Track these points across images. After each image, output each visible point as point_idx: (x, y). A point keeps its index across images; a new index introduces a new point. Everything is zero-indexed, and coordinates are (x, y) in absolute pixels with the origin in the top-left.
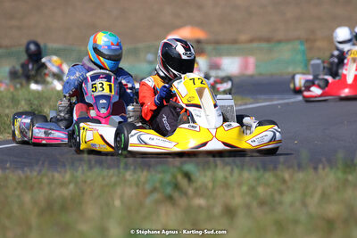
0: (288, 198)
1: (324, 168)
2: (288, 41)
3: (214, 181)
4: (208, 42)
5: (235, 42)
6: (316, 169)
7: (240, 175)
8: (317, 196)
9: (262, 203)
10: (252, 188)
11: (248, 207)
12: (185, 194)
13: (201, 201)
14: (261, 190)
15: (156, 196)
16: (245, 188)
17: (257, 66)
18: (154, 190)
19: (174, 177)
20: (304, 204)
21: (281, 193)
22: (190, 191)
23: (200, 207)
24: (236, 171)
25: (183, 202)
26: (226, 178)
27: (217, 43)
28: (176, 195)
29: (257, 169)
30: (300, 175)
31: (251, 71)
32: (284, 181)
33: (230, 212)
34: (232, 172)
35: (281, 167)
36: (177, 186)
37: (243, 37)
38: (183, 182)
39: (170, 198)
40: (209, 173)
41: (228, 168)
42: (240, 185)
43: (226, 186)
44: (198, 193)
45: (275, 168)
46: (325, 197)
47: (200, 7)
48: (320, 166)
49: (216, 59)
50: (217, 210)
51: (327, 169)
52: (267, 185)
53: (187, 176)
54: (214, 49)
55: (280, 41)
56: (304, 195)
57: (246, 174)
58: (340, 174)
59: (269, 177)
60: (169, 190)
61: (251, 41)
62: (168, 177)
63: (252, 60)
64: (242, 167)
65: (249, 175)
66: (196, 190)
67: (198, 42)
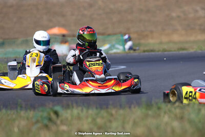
0: (114, 124)
1: (135, 107)
2: (115, 34)
3: (72, 116)
4: (69, 36)
6: (130, 107)
7: (87, 112)
8: (131, 123)
9: (100, 128)
10: (94, 120)
12: (55, 123)
13: (64, 128)
14: (99, 121)
15: (39, 125)
16: (90, 120)
18: (37, 122)
19: (49, 114)
20: (123, 128)
21: (110, 121)
22: (59, 122)
23: (64, 131)
24: (85, 110)
25: (54, 128)
26: (79, 114)
27: (74, 36)
28: (50, 124)
29: (97, 108)
30: (121, 112)
32: (112, 115)
34: (82, 110)
35: (110, 107)
36: (50, 120)
38: (53, 116)
39: (46, 127)
40: (69, 111)
41: (80, 108)
42: (87, 117)
43: (79, 118)
44: (62, 123)
45: (107, 108)
46: (135, 123)
47: (63, 16)
48: (133, 106)
51: (137, 108)
52: (103, 118)
53: (56, 113)
54: (72, 40)
55: (109, 35)
56: (123, 123)
57: (90, 112)
58: (144, 110)
59: (104, 113)
60: (46, 122)
62: (45, 114)
64: (88, 108)
65: (92, 112)
66: (62, 121)
67: (64, 36)
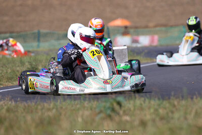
0: (176, 115)
1: (197, 98)
2: (176, 26)
3: (134, 106)
4: (131, 28)
5: (147, 27)
6: (192, 99)
7: (149, 103)
8: (193, 114)
9: (162, 118)
10: (156, 110)
11: (154, 121)
12: (118, 114)
13: (127, 118)
14: (161, 111)
15: (102, 115)
16: (152, 110)
17: (159, 41)
18: (101, 112)
19: (113, 105)
20: (186, 118)
21: (172, 112)
22: (121, 112)
23: (127, 121)
24: (147, 101)
25: (117, 118)
26: (141, 104)
27: (136, 28)
28: (113, 114)
29: (159, 99)
30: (184, 102)
31: (156, 43)
32: (174, 106)
33: (143, 124)
34: (144, 101)
35: (172, 97)
36: (113, 110)
37: (151, 24)
38: (117, 107)
39: (110, 116)
40: (132, 102)
41: (143, 99)
42: (149, 108)
43: (141, 109)
45: (169, 98)
46: (197, 114)
47: (126, 8)
48: (195, 97)
49: (135, 37)
50: (137, 123)
51: (199, 99)
52: (165, 108)
53: (119, 104)
54: (135, 31)
55: (172, 26)
56: (186, 113)
57: (152, 102)
59: (166, 104)
60: (109, 112)
61: (156, 26)
62: (108, 105)
63: (156, 37)
64: (150, 98)
65: (154, 103)
66: (124, 112)
67: (126, 27)
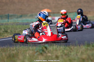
0: (72, 53)
2: (72, 12)
3: (53, 49)
4: (51, 13)
5: (58, 13)
6: (80, 46)
7: (60, 47)
8: (80, 53)
9: (66, 55)
10: (63, 51)
11: (62, 56)
12: (46, 52)
13: (50, 54)
14: (65, 51)
15: (38, 53)
16: (61, 51)
18: (37, 51)
19: (43, 48)
20: (77, 55)
21: (71, 52)
22: (47, 52)
23: (49, 56)
24: (59, 46)
25: (45, 55)
26: (56, 48)
27: (54, 13)
28: (43, 53)
29: (64, 46)
30: (76, 47)
32: (71, 49)
33: (57, 57)
35: (70, 45)
36: (43, 51)
39: (41, 54)
40: (52, 47)
41: (57, 46)
42: (60, 50)
43: (56, 50)
45: (69, 46)
46: (82, 53)
47: (49, 4)
48: (81, 45)
49: (53, 17)
50: (54, 57)
51: (83, 46)
52: (67, 50)
53: (46, 48)
54: (53, 15)
55: (70, 13)
56: (77, 53)
57: (61, 47)
58: (86, 47)
59: (68, 48)
60: (41, 52)
62: (41, 48)
64: (60, 46)
65: (62, 47)
66: (48, 51)
67: (49, 13)
